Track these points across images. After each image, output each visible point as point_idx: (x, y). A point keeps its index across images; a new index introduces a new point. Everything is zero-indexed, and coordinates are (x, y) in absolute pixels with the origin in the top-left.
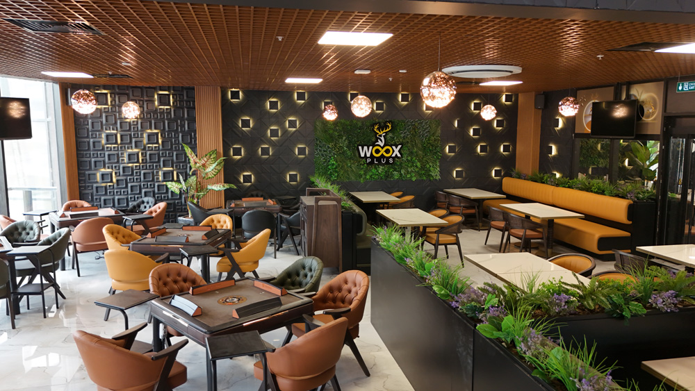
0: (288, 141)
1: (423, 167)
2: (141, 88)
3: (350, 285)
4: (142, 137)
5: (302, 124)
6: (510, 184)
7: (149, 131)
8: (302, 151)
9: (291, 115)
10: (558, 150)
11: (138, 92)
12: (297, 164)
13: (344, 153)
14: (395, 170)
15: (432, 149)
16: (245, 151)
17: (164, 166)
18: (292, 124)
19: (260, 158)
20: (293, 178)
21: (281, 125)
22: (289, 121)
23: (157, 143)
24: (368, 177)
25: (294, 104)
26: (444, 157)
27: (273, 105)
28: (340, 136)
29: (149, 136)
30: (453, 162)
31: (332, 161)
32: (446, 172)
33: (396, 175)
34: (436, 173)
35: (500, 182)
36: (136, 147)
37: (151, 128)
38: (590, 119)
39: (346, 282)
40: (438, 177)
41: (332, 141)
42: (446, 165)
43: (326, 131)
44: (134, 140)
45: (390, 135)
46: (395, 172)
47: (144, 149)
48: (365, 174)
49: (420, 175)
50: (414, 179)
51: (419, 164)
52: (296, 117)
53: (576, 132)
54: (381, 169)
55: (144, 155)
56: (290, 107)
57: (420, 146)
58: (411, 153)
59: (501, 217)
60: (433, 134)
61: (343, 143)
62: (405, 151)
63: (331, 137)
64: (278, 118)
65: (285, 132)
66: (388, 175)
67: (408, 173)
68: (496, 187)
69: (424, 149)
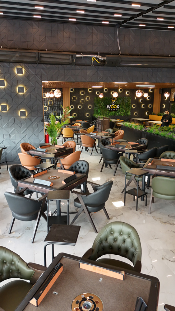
0: (86, 104)
1: (125, 112)
2: (48, 88)
3: (119, 133)
4: (48, 103)
5: (90, 98)
6: (151, 117)
7: (50, 101)
8: (90, 107)
9: (87, 96)
10: (165, 106)
11: (47, 89)
12: (89, 111)
13: (102, 107)
14: (117, 112)
15: (129, 106)
16: (74, 107)
17: (54, 111)
18: (88, 98)
19: (78, 109)
20: (88, 115)
21: (85, 99)
22: (87, 98)
23: (52, 104)
24: (109, 115)
25: (88, 92)
26: (132, 108)
27: (82, 93)
28: (101, 102)
29: (50, 102)
30: (135, 110)
31: (99, 110)
32: (132, 113)
33: (118, 114)
34: (129, 114)
35: (148, 116)
36: (46, 106)
37: (50, 100)
38: (174, 97)
39: (119, 132)
40: (130, 115)
41: (99, 104)
42: (132, 111)
43: (97, 101)
44: (46, 104)
45: (116, 102)
46: (117, 113)
47: (49, 106)
48: (109, 114)
49: (125, 114)
50: (123, 115)
51: (124, 111)
52: (89, 96)
53: (171, 101)
54: (113, 112)
55: (49, 108)
56: (87, 93)
57: (125, 105)
58: (122, 107)
59: (149, 124)
60: (129, 102)
61: (102, 104)
62: (120, 107)
63: (99, 102)
64: (84, 97)
65: (86, 101)
66: (115, 114)
67: (121, 113)
68: (147, 117)
69: (126, 106)
